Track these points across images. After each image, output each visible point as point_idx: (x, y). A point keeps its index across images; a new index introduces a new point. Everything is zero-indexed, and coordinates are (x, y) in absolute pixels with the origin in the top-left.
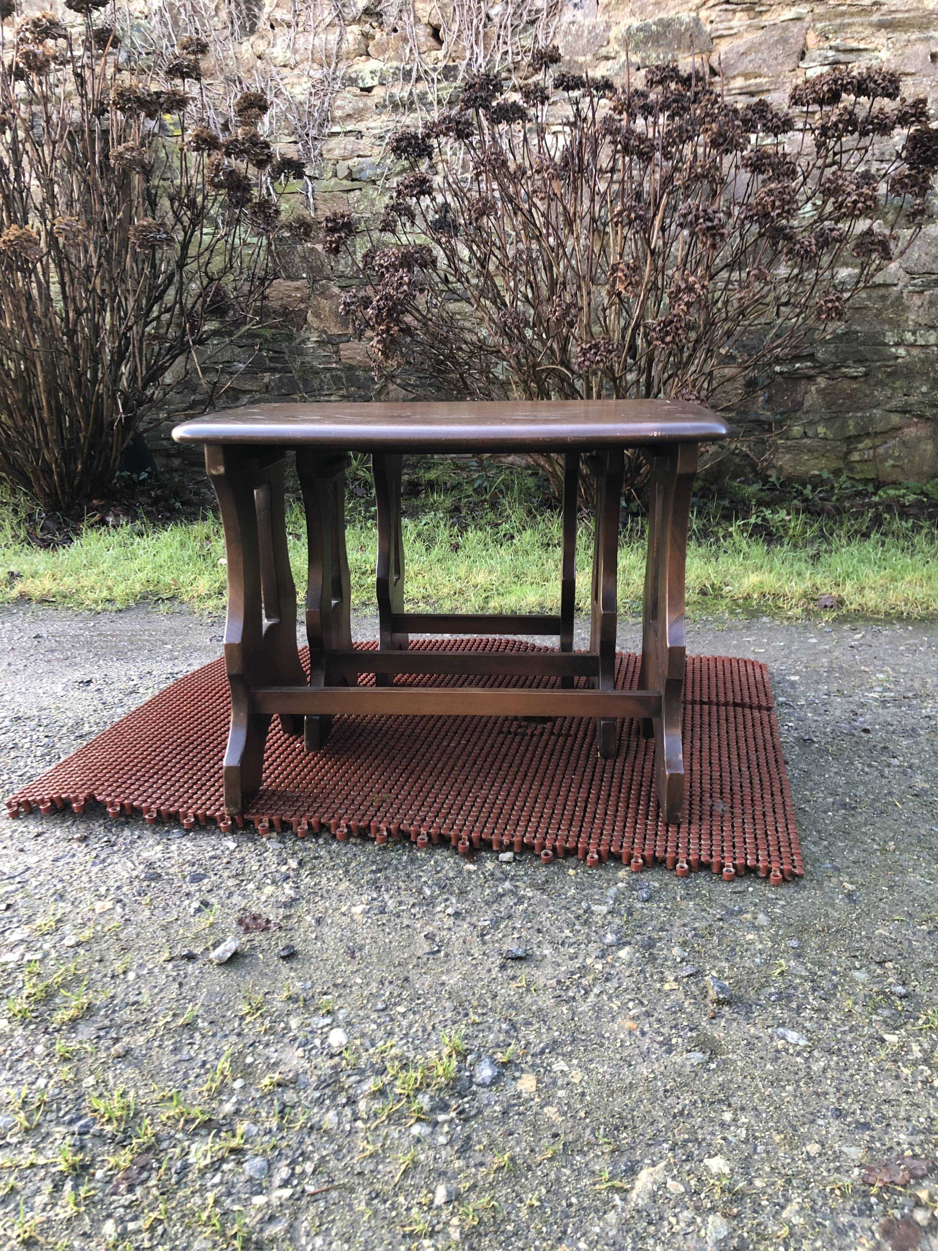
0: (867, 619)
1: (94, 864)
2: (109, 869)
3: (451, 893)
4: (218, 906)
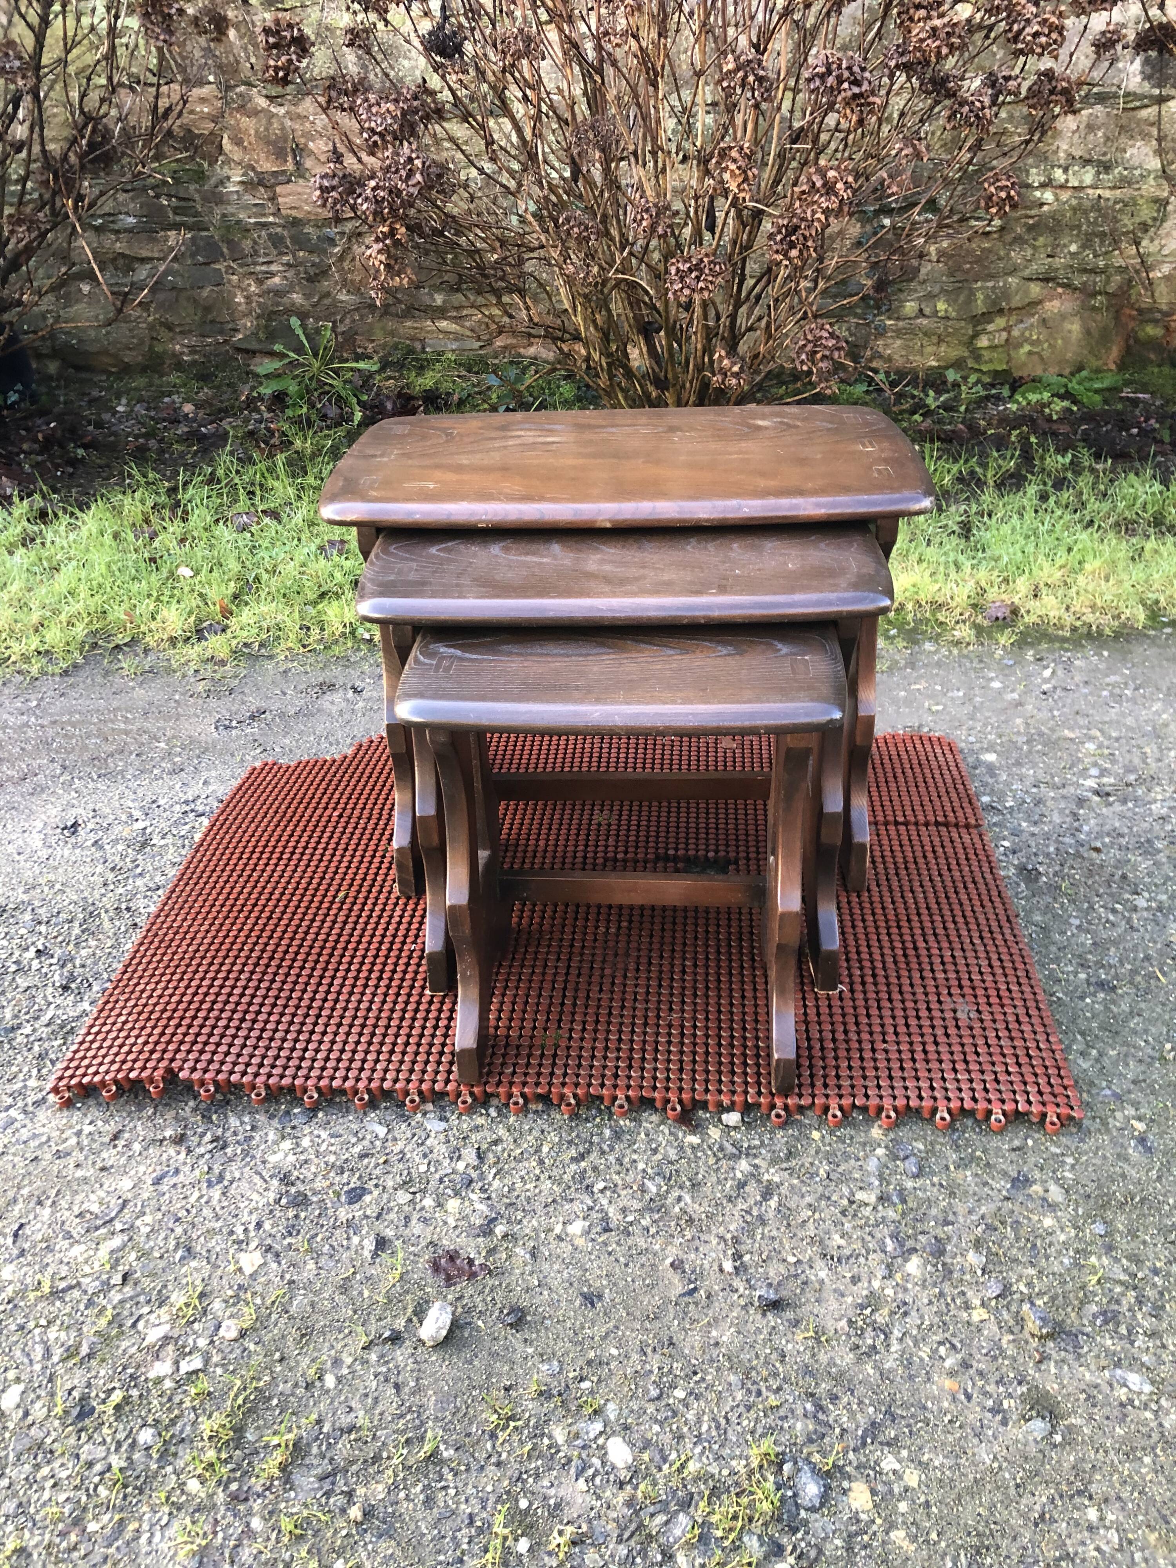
0: (1052, 639)
1: (210, 1185)
2: (232, 1191)
3: (681, 1187)
4: (398, 1243)
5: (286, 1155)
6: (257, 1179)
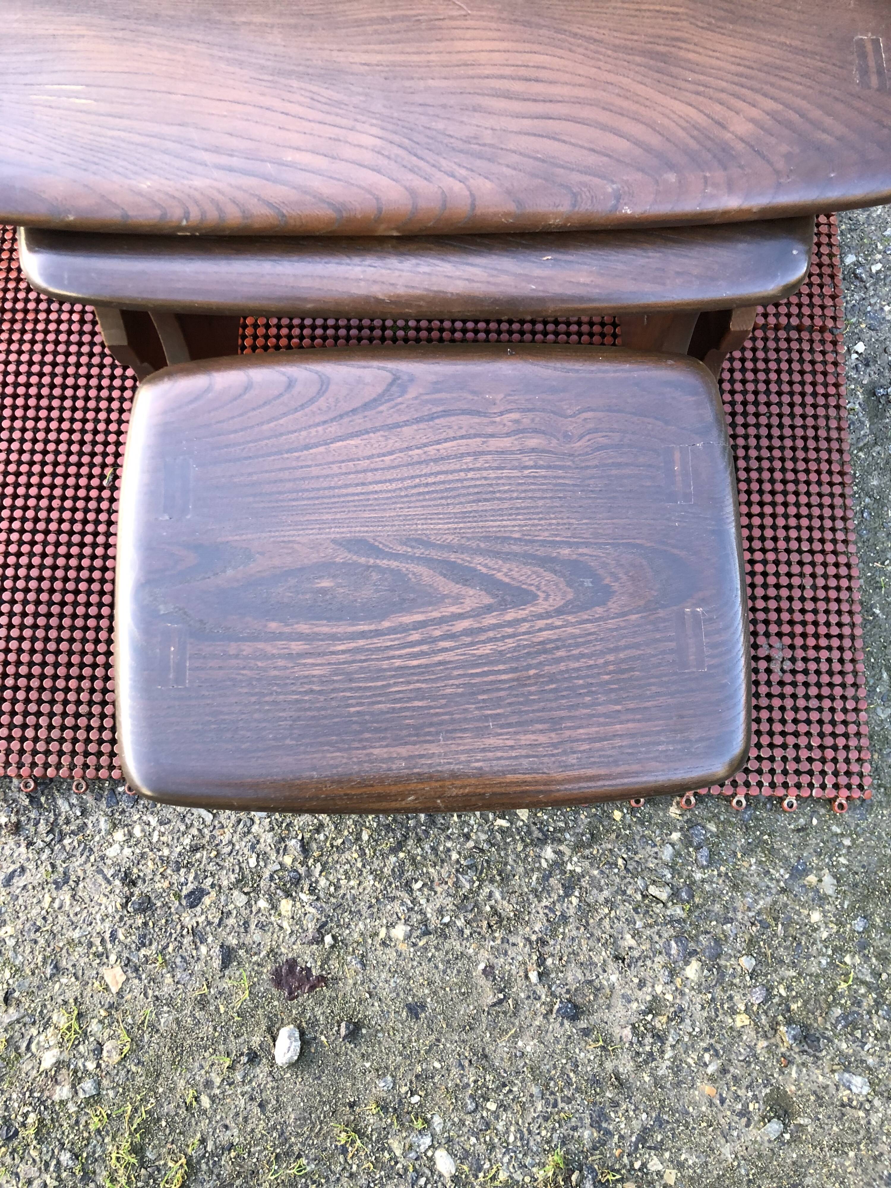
1: (58, 886)
3: (492, 881)
4: (241, 952)
5: (122, 847)
6: (100, 879)
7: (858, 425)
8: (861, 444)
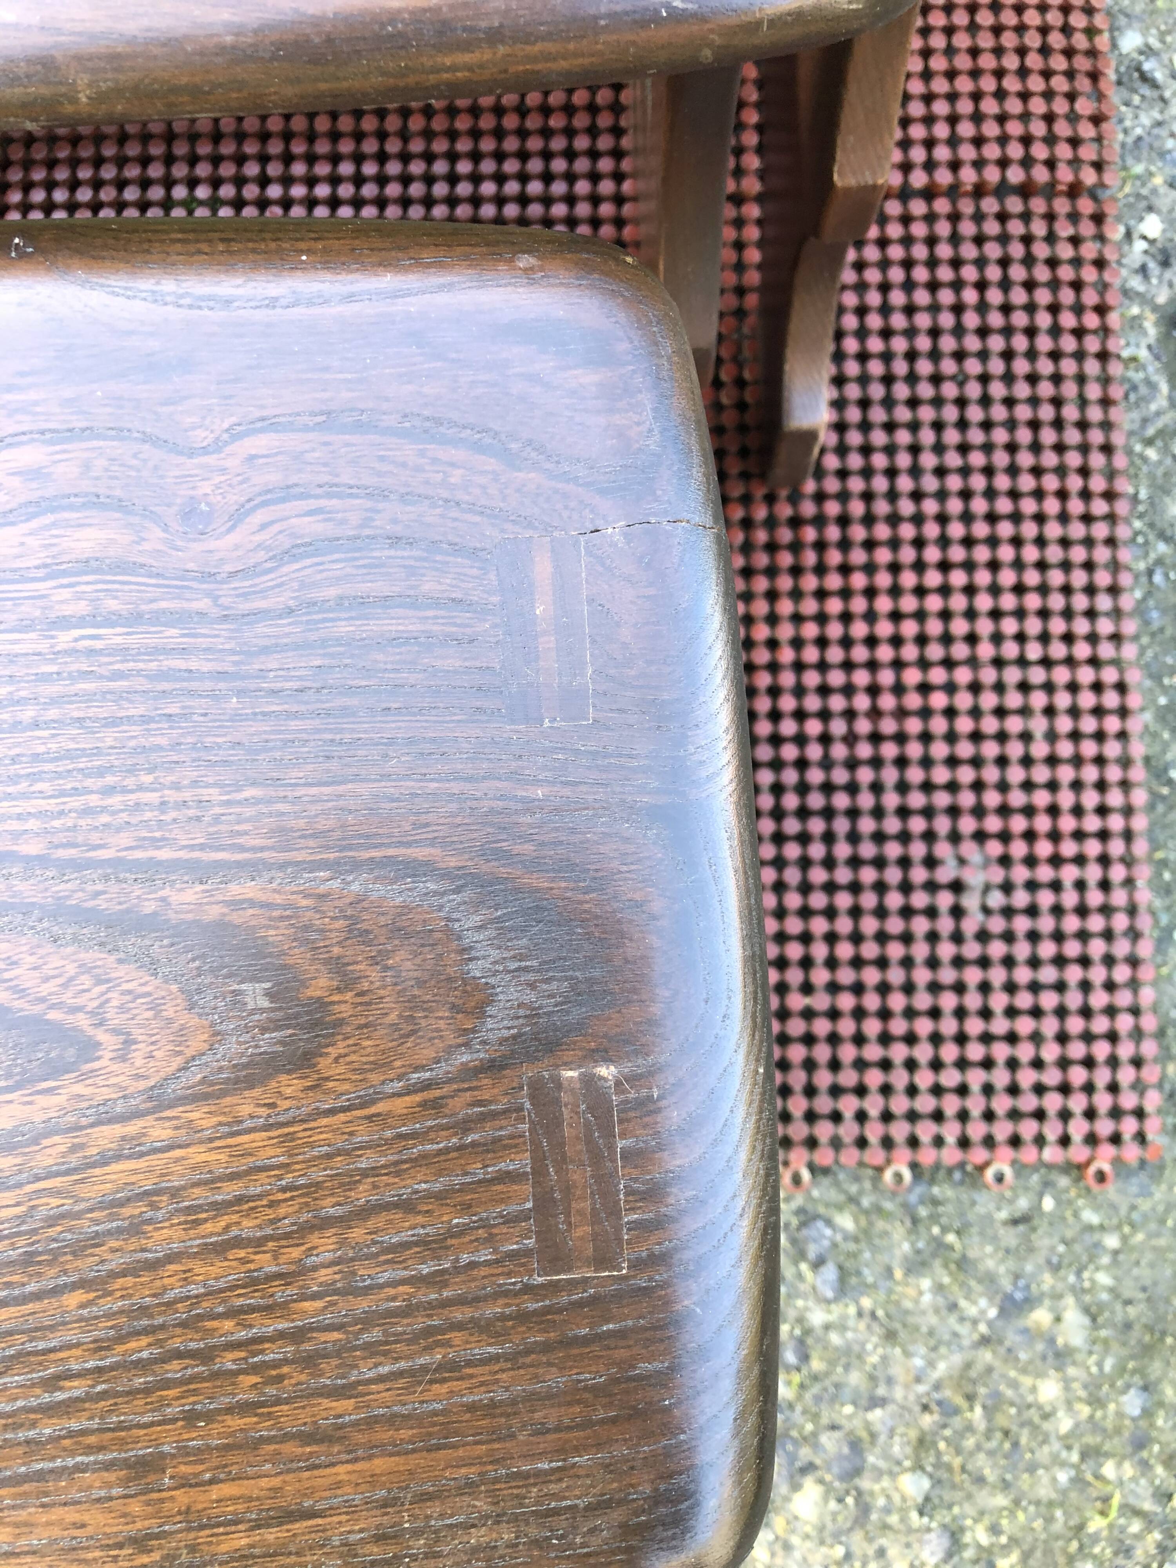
7: (1143, 390)
8: (1150, 431)
